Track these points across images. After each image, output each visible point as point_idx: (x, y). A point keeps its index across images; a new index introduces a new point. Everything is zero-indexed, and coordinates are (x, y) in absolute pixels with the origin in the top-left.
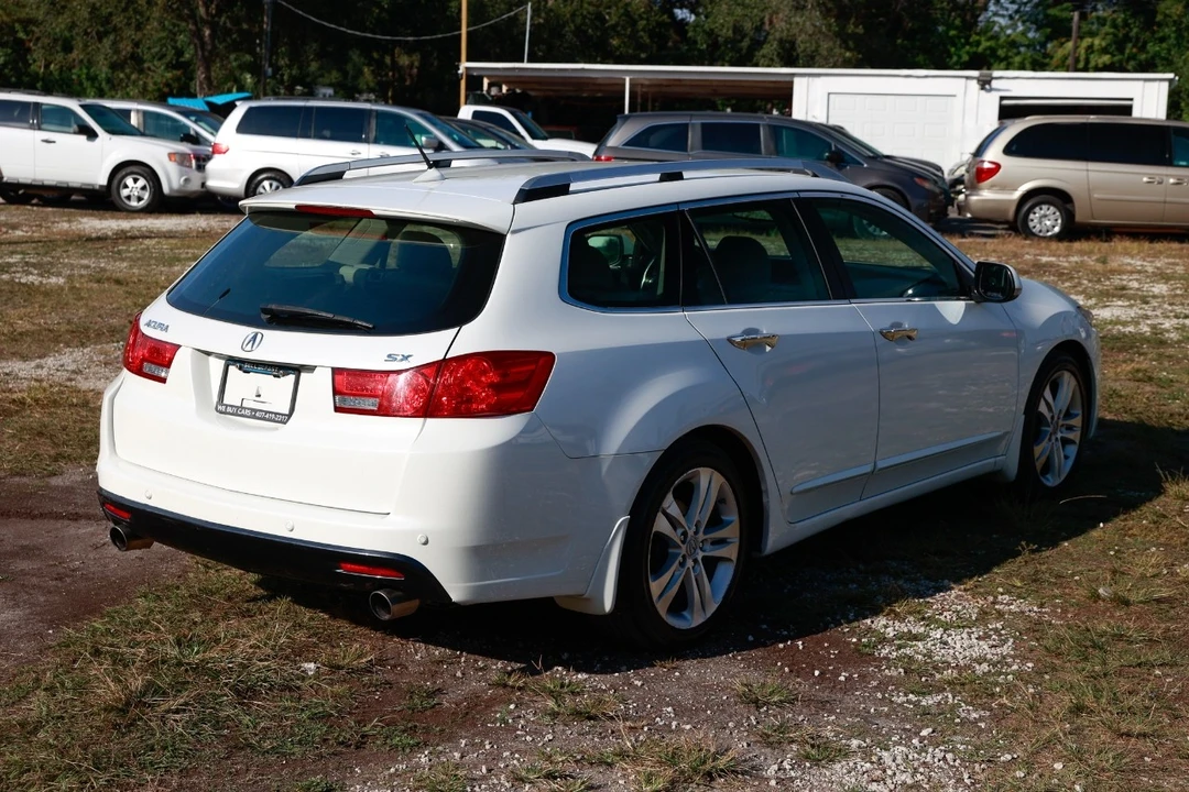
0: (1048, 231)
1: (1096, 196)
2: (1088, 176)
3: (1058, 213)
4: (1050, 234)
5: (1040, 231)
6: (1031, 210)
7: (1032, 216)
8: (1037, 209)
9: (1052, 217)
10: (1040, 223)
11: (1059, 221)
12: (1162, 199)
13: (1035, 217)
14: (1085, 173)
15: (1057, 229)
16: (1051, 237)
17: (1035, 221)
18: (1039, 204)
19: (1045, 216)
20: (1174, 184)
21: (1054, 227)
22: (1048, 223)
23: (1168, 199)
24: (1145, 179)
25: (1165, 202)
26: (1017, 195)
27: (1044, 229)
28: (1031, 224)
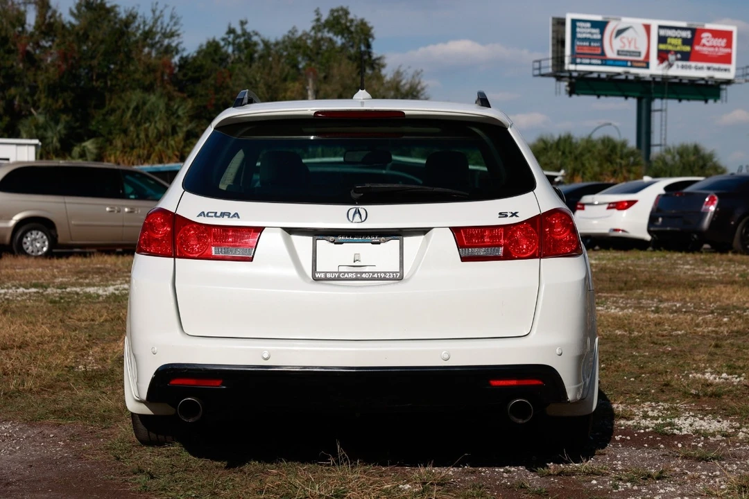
0: (38, 251)
1: (73, 222)
2: (66, 207)
3: (45, 237)
4: (40, 253)
5: (33, 252)
6: (24, 235)
7: (25, 240)
8: (29, 234)
9: (41, 240)
10: (32, 245)
11: (47, 243)
12: (121, 224)
13: (28, 240)
14: (63, 205)
15: (45, 249)
16: (41, 256)
17: (28, 244)
18: (30, 230)
19: (35, 239)
20: (128, 212)
21: (43, 248)
22: (38, 245)
23: (126, 224)
24: (108, 209)
25: (123, 226)
26: (12, 223)
27: (35, 250)
28: (25, 247)
